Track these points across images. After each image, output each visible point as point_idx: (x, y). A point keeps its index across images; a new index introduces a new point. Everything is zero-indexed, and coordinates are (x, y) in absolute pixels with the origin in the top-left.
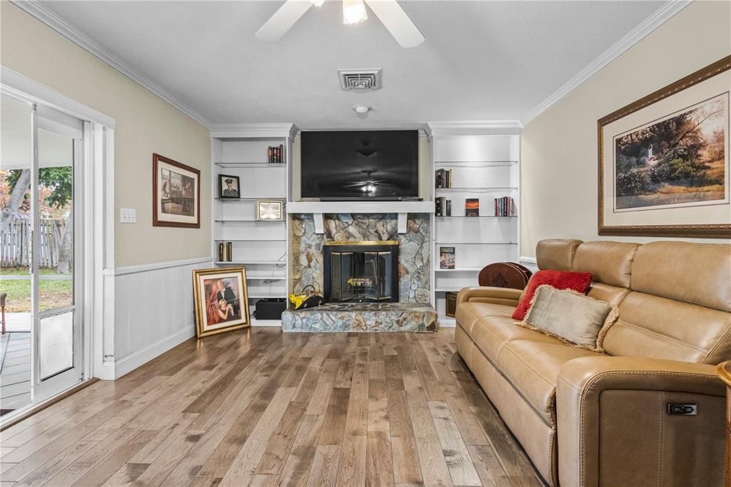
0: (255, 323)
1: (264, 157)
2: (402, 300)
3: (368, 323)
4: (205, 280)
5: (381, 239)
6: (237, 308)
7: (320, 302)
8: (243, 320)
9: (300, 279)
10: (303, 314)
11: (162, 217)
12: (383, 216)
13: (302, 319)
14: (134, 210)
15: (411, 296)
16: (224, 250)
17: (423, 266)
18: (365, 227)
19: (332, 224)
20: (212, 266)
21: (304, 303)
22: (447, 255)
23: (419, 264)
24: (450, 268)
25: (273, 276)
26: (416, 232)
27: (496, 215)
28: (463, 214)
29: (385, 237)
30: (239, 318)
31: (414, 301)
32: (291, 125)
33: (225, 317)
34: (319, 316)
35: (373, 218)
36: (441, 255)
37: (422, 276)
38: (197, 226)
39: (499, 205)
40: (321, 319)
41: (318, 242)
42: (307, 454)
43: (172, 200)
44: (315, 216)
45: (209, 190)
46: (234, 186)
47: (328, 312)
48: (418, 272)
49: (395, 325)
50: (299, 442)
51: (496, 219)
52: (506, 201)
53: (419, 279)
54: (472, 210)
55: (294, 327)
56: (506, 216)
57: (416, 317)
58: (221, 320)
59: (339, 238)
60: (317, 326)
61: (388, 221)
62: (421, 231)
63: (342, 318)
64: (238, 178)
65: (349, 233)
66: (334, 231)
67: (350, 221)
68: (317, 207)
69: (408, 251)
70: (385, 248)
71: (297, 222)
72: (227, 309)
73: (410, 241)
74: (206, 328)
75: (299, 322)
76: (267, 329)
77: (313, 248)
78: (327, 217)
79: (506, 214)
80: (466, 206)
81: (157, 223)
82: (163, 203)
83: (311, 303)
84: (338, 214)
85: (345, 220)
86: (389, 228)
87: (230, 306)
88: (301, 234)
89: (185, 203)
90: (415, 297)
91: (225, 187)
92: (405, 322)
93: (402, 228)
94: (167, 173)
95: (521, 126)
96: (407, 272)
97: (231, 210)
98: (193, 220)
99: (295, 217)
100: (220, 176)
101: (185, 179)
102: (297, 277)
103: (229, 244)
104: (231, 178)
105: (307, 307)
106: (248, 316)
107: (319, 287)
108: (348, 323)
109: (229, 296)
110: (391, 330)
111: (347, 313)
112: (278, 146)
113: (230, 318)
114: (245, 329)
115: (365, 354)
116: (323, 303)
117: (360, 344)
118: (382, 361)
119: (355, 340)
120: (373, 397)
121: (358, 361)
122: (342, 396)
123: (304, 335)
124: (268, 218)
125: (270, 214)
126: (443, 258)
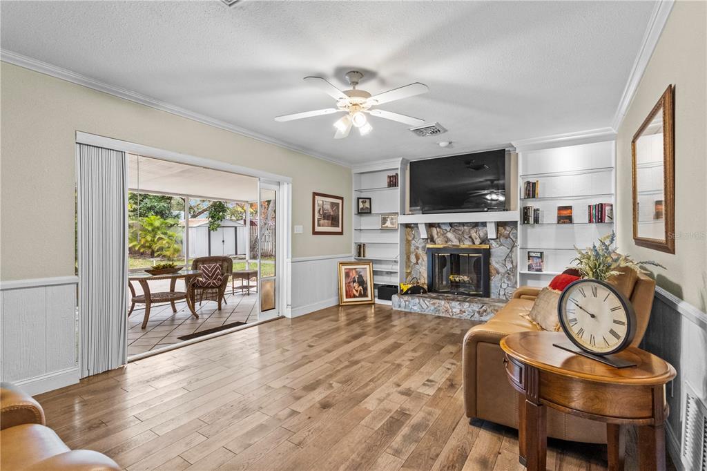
0: (377, 301)
1: (385, 182)
2: (493, 296)
3: (454, 310)
4: (345, 269)
5: (474, 243)
6: (365, 289)
7: (422, 291)
8: (369, 298)
9: (410, 273)
10: (406, 298)
11: (318, 229)
12: (476, 225)
13: (405, 301)
14: (302, 226)
15: (501, 294)
16: (361, 248)
17: (513, 267)
18: (460, 233)
19: (435, 231)
20: (353, 260)
21: (408, 290)
22: (535, 258)
23: (509, 266)
24: (537, 271)
25: (392, 269)
27: (590, 221)
28: (555, 221)
29: (477, 242)
30: (367, 296)
32: (401, 159)
33: (357, 294)
34: (417, 300)
35: (467, 226)
36: (529, 259)
37: (512, 277)
38: (341, 233)
39: (594, 212)
40: (419, 303)
41: (423, 245)
42: (356, 362)
43: (324, 218)
44: (419, 225)
45: (350, 209)
46: (367, 205)
47: (424, 299)
48: (508, 273)
49: (476, 315)
50: (356, 358)
51: (593, 226)
52: (601, 208)
53: (509, 279)
54: (565, 216)
55: (400, 306)
56: (601, 222)
57: (494, 310)
58: (355, 296)
59: (440, 244)
60: (415, 308)
61: (480, 228)
62: (512, 237)
63: (434, 304)
64: (370, 199)
65: (448, 238)
66: (436, 237)
67: (448, 229)
68: (421, 219)
69: (499, 254)
70: (477, 251)
71: (408, 229)
72: (359, 289)
73: (501, 245)
74: (345, 300)
75: (403, 304)
76: (384, 306)
77: (420, 249)
78: (430, 226)
79: (601, 220)
80: (558, 214)
81: (315, 233)
82: (318, 221)
83: (415, 291)
84: (439, 223)
85: (444, 227)
86: (482, 234)
87: (361, 287)
88: (411, 239)
89: (334, 220)
90: (505, 294)
91: (361, 206)
92: (485, 314)
93: (492, 234)
95: (614, 131)
96: (498, 273)
97: (367, 222)
98: (339, 230)
99: (407, 226)
100: (358, 199)
101: (333, 204)
102: (409, 271)
103: (364, 245)
104: (365, 199)
105: (411, 294)
106: (373, 296)
107: (424, 280)
108: (438, 308)
110: (473, 319)
111: (438, 301)
112: (394, 174)
113: (360, 296)
114: (370, 305)
115: (435, 329)
116: (425, 292)
117: (439, 324)
118: (443, 335)
119: (438, 321)
120: (414, 350)
121: (426, 332)
122: (396, 346)
123: (406, 313)
124: (387, 227)
125: (388, 224)
126: (531, 262)
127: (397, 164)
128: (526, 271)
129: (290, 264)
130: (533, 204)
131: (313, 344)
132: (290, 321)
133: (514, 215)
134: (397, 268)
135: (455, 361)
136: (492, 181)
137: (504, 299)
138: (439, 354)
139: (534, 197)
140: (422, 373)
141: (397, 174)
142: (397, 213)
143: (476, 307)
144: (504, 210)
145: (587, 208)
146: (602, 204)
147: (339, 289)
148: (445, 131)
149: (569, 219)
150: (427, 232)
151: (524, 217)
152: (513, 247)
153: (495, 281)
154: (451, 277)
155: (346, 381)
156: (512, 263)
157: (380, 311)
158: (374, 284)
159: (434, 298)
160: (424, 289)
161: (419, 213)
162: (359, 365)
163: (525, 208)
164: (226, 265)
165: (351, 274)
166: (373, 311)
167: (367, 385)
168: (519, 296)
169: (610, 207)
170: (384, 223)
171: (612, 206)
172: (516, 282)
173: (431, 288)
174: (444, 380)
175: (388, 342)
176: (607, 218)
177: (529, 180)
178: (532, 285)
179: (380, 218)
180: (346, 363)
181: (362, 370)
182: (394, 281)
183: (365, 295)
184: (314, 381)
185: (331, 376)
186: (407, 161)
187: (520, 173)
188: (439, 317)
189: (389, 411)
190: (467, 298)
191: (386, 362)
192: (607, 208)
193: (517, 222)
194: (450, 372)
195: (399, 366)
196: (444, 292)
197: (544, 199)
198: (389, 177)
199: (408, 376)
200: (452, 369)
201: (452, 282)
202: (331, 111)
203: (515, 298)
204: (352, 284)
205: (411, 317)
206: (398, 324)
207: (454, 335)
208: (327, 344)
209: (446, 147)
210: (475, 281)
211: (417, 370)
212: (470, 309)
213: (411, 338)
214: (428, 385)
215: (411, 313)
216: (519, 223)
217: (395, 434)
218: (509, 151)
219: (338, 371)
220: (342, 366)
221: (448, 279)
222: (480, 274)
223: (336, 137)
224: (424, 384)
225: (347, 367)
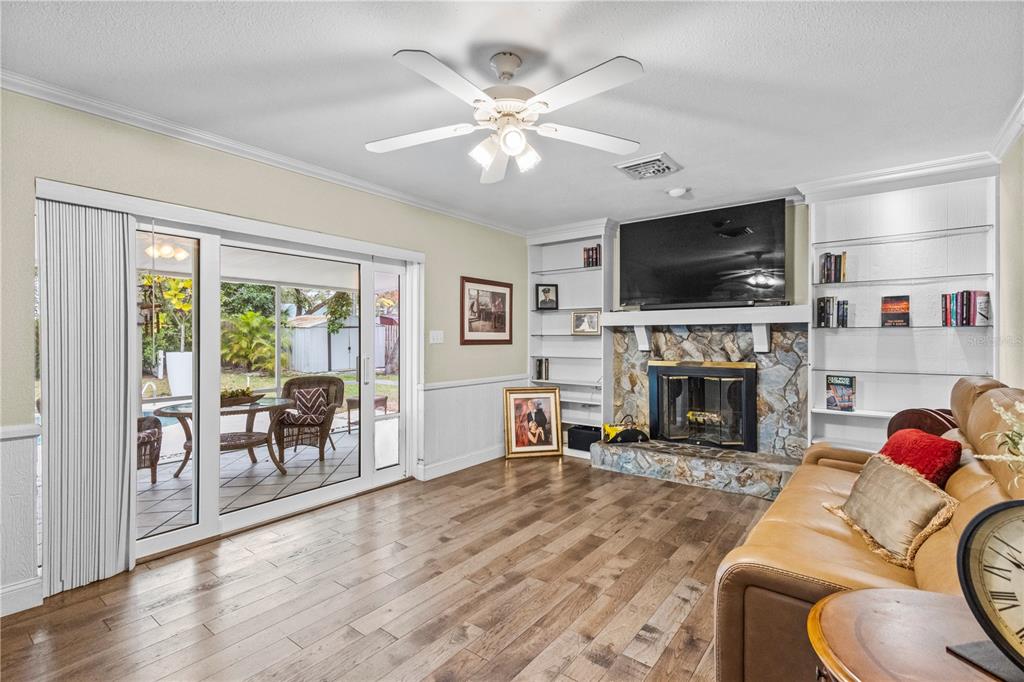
0: (568, 452)
1: (581, 257)
2: (762, 450)
3: (695, 473)
4: (515, 399)
5: (729, 360)
6: (548, 432)
7: (640, 437)
8: (554, 447)
9: (622, 406)
10: (613, 449)
11: (469, 336)
12: (732, 329)
13: (613, 455)
14: (442, 332)
15: (777, 446)
16: (541, 365)
17: (799, 402)
18: (706, 342)
19: (662, 338)
20: (528, 384)
21: (617, 435)
22: (839, 388)
23: (792, 399)
24: (843, 409)
25: (592, 400)
26: (787, 351)
27: (946, 323)
28: (878, 322)
29: (735, 357)
30: (550, 444)
31: (783, 454)
32: (605, 220)
33: (534, 440)
34: (633, 454)
35: (718, 331)
36: (828, 388)
37: (797, 418)
38: (509, 342)
39: (953, 306)
40: (635, 458)
41: (643, 361)
42: (516, 579)
43: (479, 318)
44: (635, 329)
45: (523, 302)
46: (552, 296)
47: (643, 451)
48: (790, 412)
49: (734, 483)
50: (518, 568)
51: (951, 331)
52: (967, 298)
53: (791, 422)
54: (896, 314)
55: (603, 463)
56: (968, 324)
57: (767, 476)
58: (530, 443)
59: (670, 360)
60: (629, 466)
61: (740, 334)
62: (796, 349)
63: (660, 461)
64: (556, 286)
65: (684, 351)
66: (663, 348)
67: (685, 335)
68: (639, 319)
69: (773, 378)
70: (734, 372)
71: (619, 335)
72: (538, 432)
73: (777, 363)
74: (515, 449)
75: (608, 459)
76: (577, 461)
77: (638, 368)
78: (654, 329)
79: (967, 320)
80: (883, 310)
81: (464, 342)
82: (470, 323)
83: (629, 437)
84: (668, 326)
85: (677, 332)
86: (743, 345)
87: (540, 429)
88: (622, 351)
89: (498, 321)
90: (784, 448)
91: (542, 297)
92: (749, 482)
93: (761, 344)
94: (474, 293)
95: (995, 159)
96: (772, 410)
97: (552, 323)
98: (505, 336)
99: (616, 330)
100: (538, 286)
101: (494, 295)
102: (619, 403)
103: (547, 360)
104: (548, 287)
105: (621, 442)
106: (561, 443)
107: (643, 421)
108: (668, 469)
109: (541, 419)
110: (727, 489)
111: (667, 456)
112: (595, 246)
113: (540, 442)
114: (555, 458)
115: (662, 510)
116: (645, 439)
117: (668, 498)
118: (675, 523)
119: (666, 492)
120: (623, 555)
121: (645, 515)
122: (592, 543)
123: (614, 475)
124: (583, 331)
125: (585, 327)
126: (831, 393)
127: (599, 228)
128: (823, 409)
129: (422, 393)
130: (834, 292)
131: (448, 536)
132: (421, 486)
133: (801, 312)
134: (598, 398)
135: (698, 585)
136: (758, 254)
138: (667, 563)
139: (838, 280)
140: (634, 608)
141: (599, 245)
142: (600, 309)
143: (732, 470)
144: (783, 304)
145: (940, 300)
146: (969, 293)
147: (507, 431)
148: (679, 168)
149: (904, 319)
150: (650, 343)
151: (819, 315)
152: (799, 367)
153: (766, 425)
154: (690, 415)
155: (490, 624)
156: (797, 394)
157: (572, 467)
158: (563, 424)
159: (660, 451)
160: (641, 433)
161: (636, 309)
162: (521, 585)
163: (821, 300)
164: (333, 389)
165: (525, 407)
166: (560, 468)
167: (530, 632)
168: (816, 459)
169: (984, 299)
170: (577, 326)
171: (988, 295)
172: (805, 428)
173: (656, 432)
174: (675, 628)
175: (581, 533)
176: (979, 318)
177: (828, 251)
178: (837, 437)
179: (571, 317)
180: (500, 580)
181: (526, 597)
182: (594, 419)
183: (548, 442)
184: (435, 620)
185: (466, 609)
186: (617, 223)
187: (813, 239)
188: (669, 484)
190: (716, 453)
191: (570, 580)
192: (980, 300)
193: (807, 324)
194: (688, 608)
195: (593, 589)
196: (676, 441)
197: (855, 284)
198: (587, 250)
199: (609, 613)
200: (693, 602)
201: (691, 423)
202: (465, 129)
203: (806, 462)
204: (525, 423)
205: (623, 482)
206: (602, 496)
207: (695, 521)
208: (474, 534)
209: (682, 197)
210: (730, 422)
211: (627, 599)
212: (722, 473)
213: (616, 528)
214: (645, 640)
215: (621, 475)
216: (810, 326)
218: (792, 202)
219: (483, 597)
220: (491, 585)
221: (684, 415)
222: (741, 410)
223: (483, 180)
224: (638, 638)
225: (500, 588)
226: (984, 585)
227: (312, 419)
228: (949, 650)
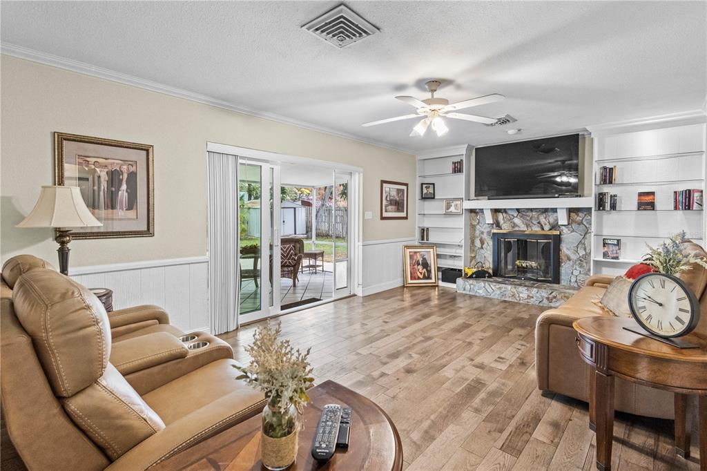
0: (441, 284)
1: (450, 167)
2: (563, 282)
3: (521, 295)
5: (543, 229)
6: (429, 272)
7: (487, 275)
8: (433, 281)
9: (475, 257)
10: (471, 281)
11: (385, 215)
12: (546, 211)
13: (470, 285)
14: (371, 212)
15: (572, 281)
16: (424, 233)
17: (586, 254)
18: (528, 218)
19: (500, 216)
20: (416, 243)
21: (473, 274)
22: (610, 246)
23: (582, 252)
24: (612, 258)
25: (456, 253)
26: (579, 224)
27: (676, 208)
28: (635, 207)
29: (547, 228)
30: (431, 279)
31: (576, 285)
32: (466, 146)
33: (421, 277)
34: (483, 284)
35: (536, 212)
36: (604, 246)
37: (584, 264)
38: (406, 218)
39: (680, 198)
40: (484, 287)
41: (489, 230)
42: (430, 338)
43: (391, 204)
44: (484, 211)
45: (414, 193)
46: (431, 190)
47: (490, 283)
48: (581, 260)
49: (545, 301)
50: (429, 334)
51: (680, 213)
52: (688, 194)
53: (581, 266)
54: (647, 202)
55: (464, 290)
56: (689, 209)
57: (565, 297)
58: (419, 278)
59: (506, 228)
60: (481, 291)
61: (550, 214)
62: (585, 223)
63: (500, 288)
64: (434, 184)
65: (514, 224)
66: (501, 222)
67: (515, 214)
68: (486, 204)
69: (570, 240)
70: (546, 237)
71: (473, 214)
72: (423, 272)
73: (573, 231)
74: (410, 281)
75: (468, 287)
76: (447, 289)
77: (485, 234)
78: (496, 211)
79: (688, 207)
80: (639, 200)
81: (383, 218)
82: (386, 207)
83: (480, 275)
84: (505, 209)
85: (510, 212)
86: (552, 220)
87: (425, 270)
88: (475, 224)
89: (399, 205)
90: (576, 282)
91: (425, 191)
92: (554, 300)
93: (562, 219)
94: (387, 189)
96: (569, 259)
97: (430, 207)
98: (403, 215)
99: (472, 211)
100: (422, 184)
101: (398, 190)
102: (473, 255)
103: (427, 229)
104: (429, 185)
105: (476, 277)
106: (437, 279)
107: (489, 265)
108: (505, 293)
109: (425, 265)
110: (541, 304)
111: (503, 285)
112: (459, 160)
113: (425, 278)
114: (434, 287)
115: (502, 313)
116: (490, 276)
117: (505, 308)
118: (511, 319)
119: (503, 305)
120: (483, 331)
121: (493, 315)
122: (466, 326)
123: (471, 297)
124: (451, 212)
125: (452, 209)
126: (606, 249)
127: (463, 150)
128: (601, 258)
129: (361, 247)
130: (609, 190)
131: (387, 321)
132: (361, 299)
133: (588, 201)
134: (461, 252)
135: (525, 343)
136: (563, 162)
137: (576, 286)
138: (508, 335)
139: (611, 182)
140: (492, 351)
141: (462, 160)
142: (462, 199)
143: (544, 293)
144: (577, 196)
145: (672, 195)
146: (690, 191)
147: (404, 271)
148: (515, 120)
149: (652, 206)
150: (493, 219)
151: (599, 203)
152: (586, 233)
153: (565, 268)
154: (517, 262)
155: (424, 353)
156: (585, 249)
157: (444, 293)
158: (438, 267)
159: (500, 283)
160: (489, 273)
161: (484, 199)
162: (433, 341)
163: (600, 194)
164: (298, 245)
165: (415, 257)
166: (436, 293)
167: (442, 357)
168: (592, 284)
169: (700, 194)
170: (448, 208)
171: (702, 192)
172: (589, 270)
173: (497, 273)
174: (515, 358)
175: (459, 322)
176: (695, 205)
177: (605, 165)
178: (607, 273)
179: (444, 203)
180: (421, 338)
181: (436, 346)
182: (459, 264)
183: (429, 277)
184: (395, 351)
185: (409, 348)
186: (473, 147)
187: (596, 158)
188: (505, 301)
189: (466, 379)
190: (534, 284)
191: (458, 340)
192: (696, 195)
193: (591, 208)
194: (520, 352)
195: (470, 344)
196: (510, 277)
197: (622, 184)
198: (454, 163)
199: (479, 353)
200: (523, 350)
201: (518, 267)
203: (587, 285)
204: (416, 266)
205: (476, 300)
206: (463, 306)
207: (522, 319)
208: (400, 320)
209: (516, 134)
210: (543, 267)
211: (488, 348)
212: (538, 295)
213: (478, 320)
214: (500, 362)
215: (476, 296)
216: (593, 210)
217: (474, 397)
218: (583, 135)
219: (415, 344)
220: (417, 340)
221: (514, 264)
222: (550, 260)
224: (496, 361)
225: (422, 341)
226: (636, 305)
227: (289, 263)
228: (624, 328)
